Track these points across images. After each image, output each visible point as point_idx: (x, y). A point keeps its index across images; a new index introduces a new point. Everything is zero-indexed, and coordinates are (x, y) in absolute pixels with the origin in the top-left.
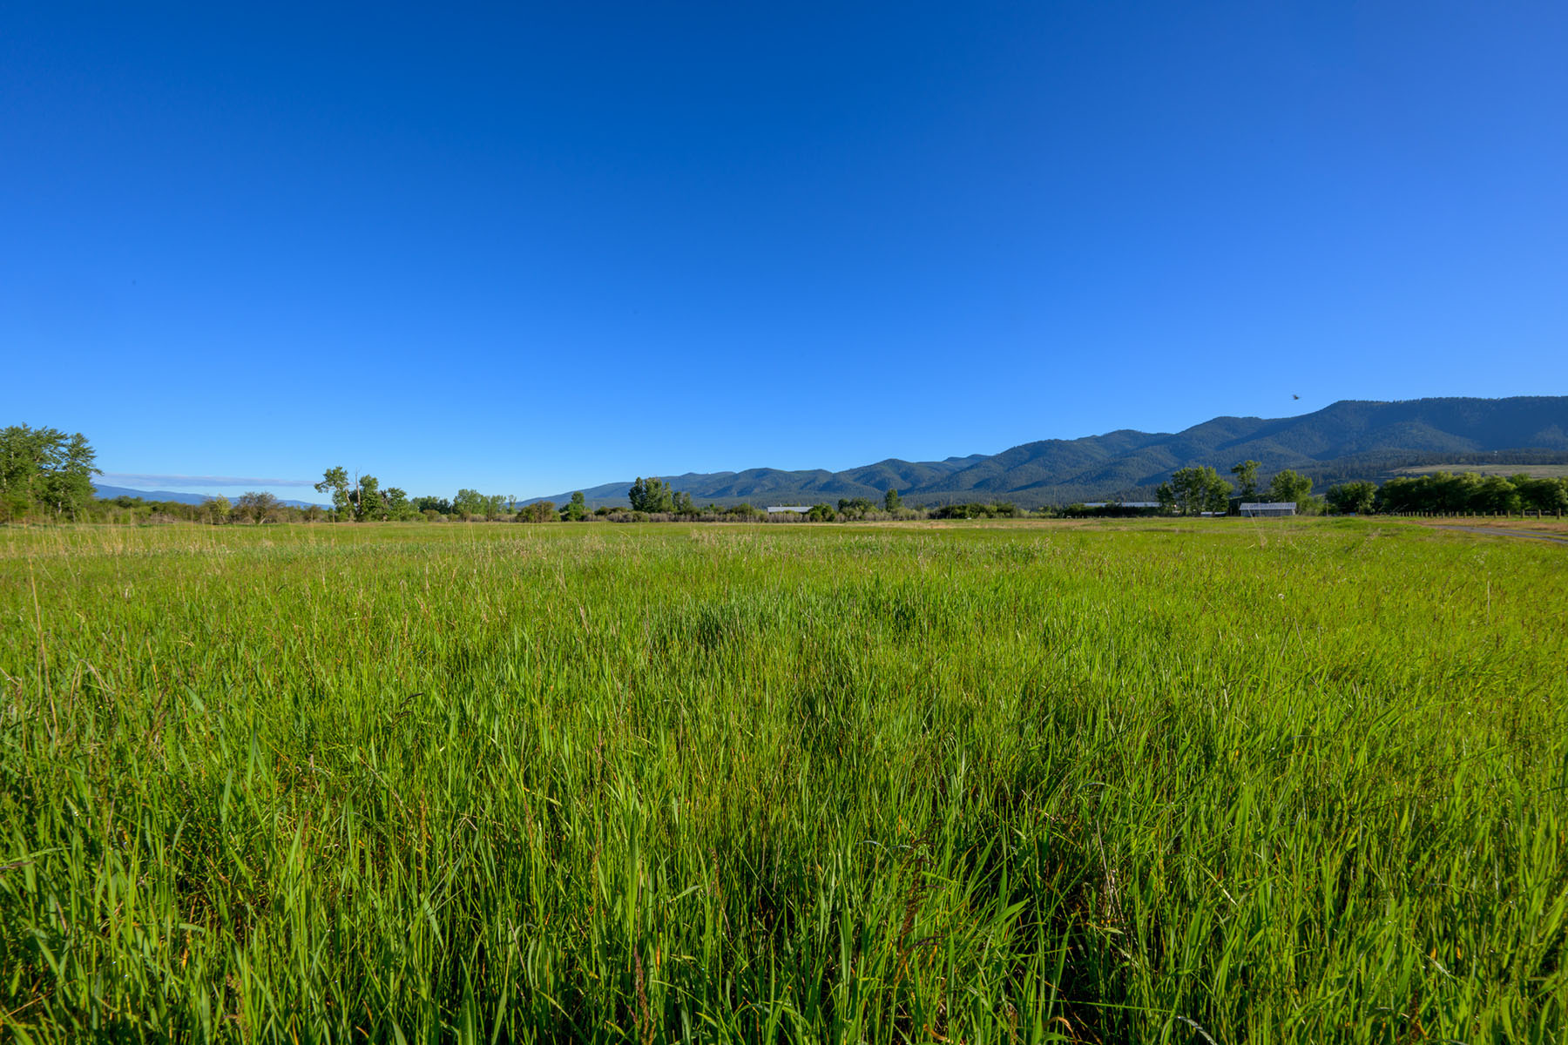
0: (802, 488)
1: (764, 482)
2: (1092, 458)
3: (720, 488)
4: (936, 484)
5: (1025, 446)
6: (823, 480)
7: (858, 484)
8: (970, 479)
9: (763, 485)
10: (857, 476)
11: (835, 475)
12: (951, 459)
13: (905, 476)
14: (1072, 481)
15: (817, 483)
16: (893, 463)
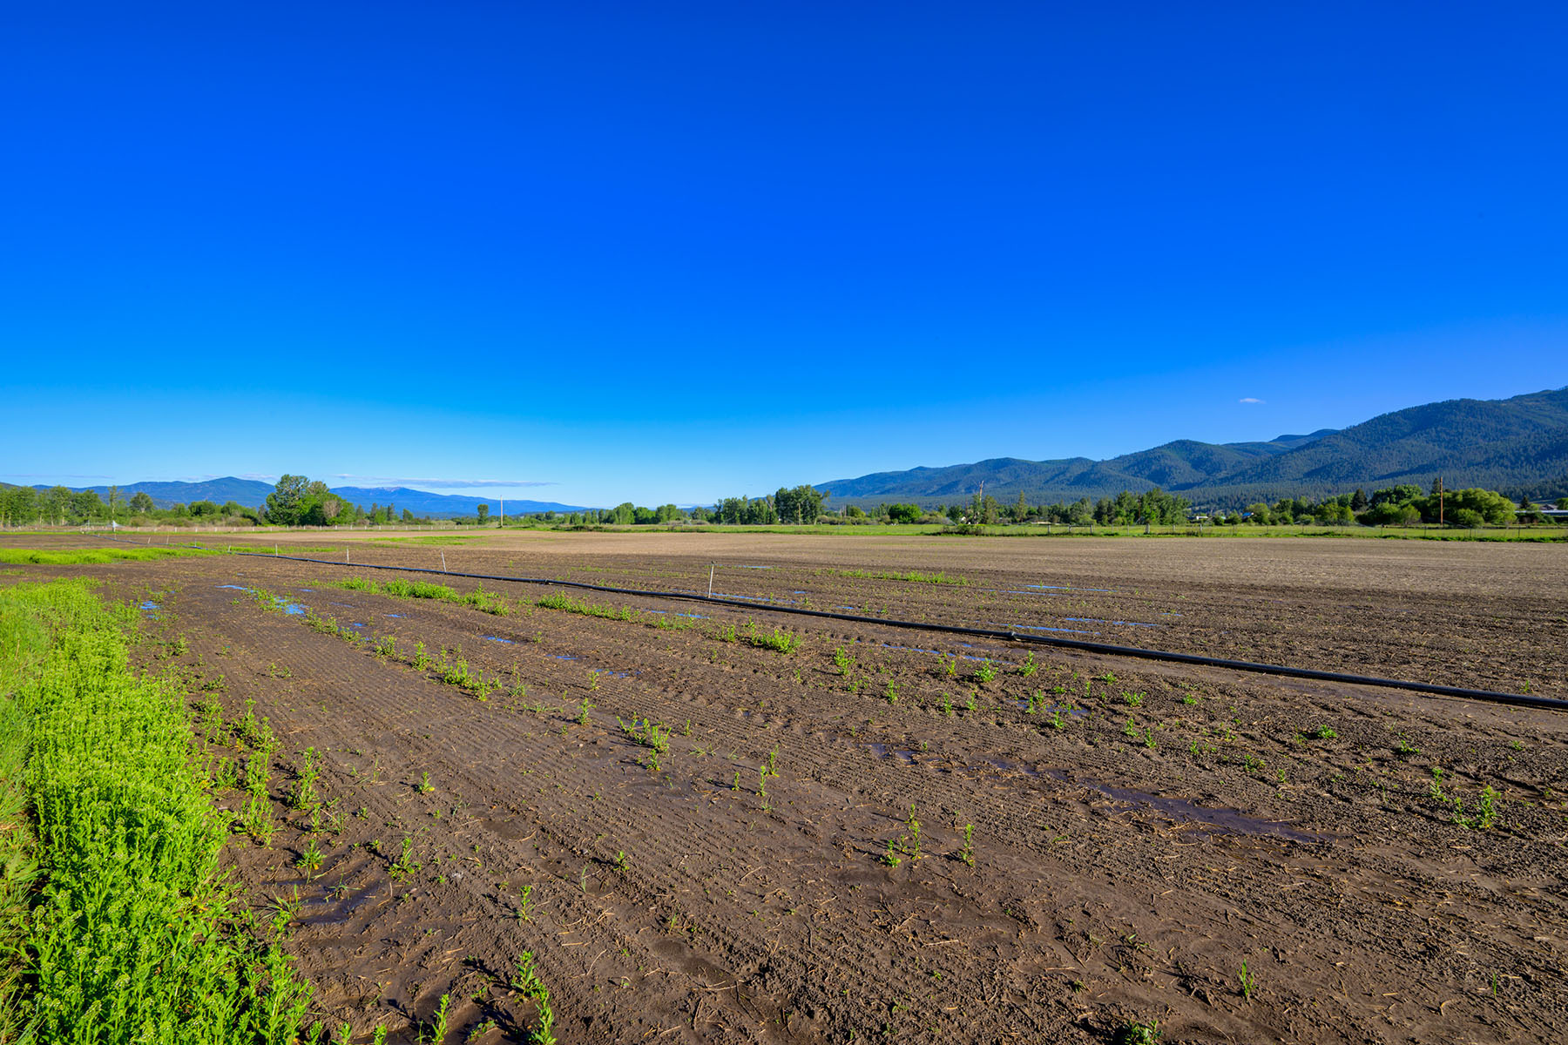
0: (1047, 482)
1: (998, 476)
2: (1536, 426)
3: (946, 483)
4: (1243, 473)
5: (1405, 413)
6: (1077, 470)
7: (1126, 476)
8: (1301, 463)
9: (998, 480)
10: (1126, 465)
11: (1095, 464)
12: (1283, 438)
13: (1197, 464)
14: (1487, 463)
15: (1068, 475)
16: (1183, 446)
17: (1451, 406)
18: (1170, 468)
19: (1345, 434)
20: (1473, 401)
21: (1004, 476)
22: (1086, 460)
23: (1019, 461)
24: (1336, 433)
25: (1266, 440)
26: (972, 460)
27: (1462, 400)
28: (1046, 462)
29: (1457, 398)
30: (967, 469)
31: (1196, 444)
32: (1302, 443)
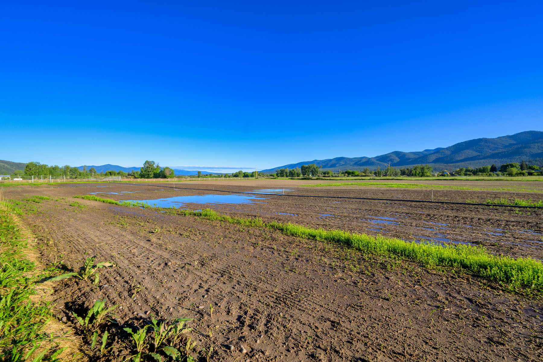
1: (340, 162)
6: (364, 160)
7: (379, 162)
9: (341, 164)
11: (370, 159)
12: (426, 150)
13: (400, 158)
15: (362, 162)
16: (397, 153)
17: (480, 140)
18: (393, 159)
19: (447, 149)
20: (487, 138)
21: (342, 162)
22: (367, 157)
23: (346, 158)
24: (445, 148)
25: (421, 151)
26: (331, 158)
27: (483, 138)
28: (355, 158)
29: (481, 137)
30: (330, 160)
31: (401, 152)
32: (432, 152)
